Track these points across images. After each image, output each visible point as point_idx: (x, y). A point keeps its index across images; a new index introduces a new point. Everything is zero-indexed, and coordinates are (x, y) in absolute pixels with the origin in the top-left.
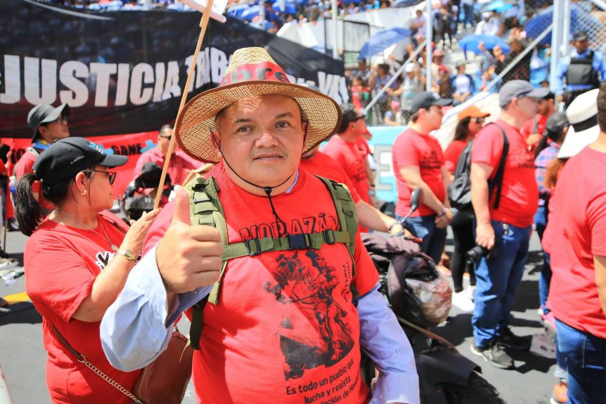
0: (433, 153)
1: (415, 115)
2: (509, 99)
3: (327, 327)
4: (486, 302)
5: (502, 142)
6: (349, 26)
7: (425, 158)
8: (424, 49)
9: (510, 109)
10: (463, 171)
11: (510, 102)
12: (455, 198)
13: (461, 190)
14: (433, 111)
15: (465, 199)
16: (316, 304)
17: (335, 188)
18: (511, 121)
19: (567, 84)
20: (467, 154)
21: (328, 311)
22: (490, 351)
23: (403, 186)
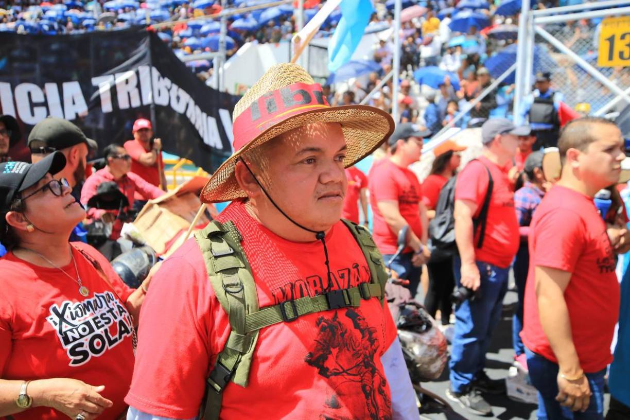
0: (412, 187)
1: (394, 146)
2: (492, 136)
3: (373, 401)
4: (465, 346)
5: (487, 180)
6: (314, 50)
7: (404, 192)
8: (391, 80)
9: (493, 146)
10: (446, 208)
11: (493, 139)
12: (438, 236)
13: (444, 227)
14: (412, 143)
15: (449, 238)
16: (362, 375)
17: (359, 233)
18: (493, 159)
19: (530, 122)
20: (450, 191)
21: (373, 382)
22: (467, 397)
23: (379, 221)
